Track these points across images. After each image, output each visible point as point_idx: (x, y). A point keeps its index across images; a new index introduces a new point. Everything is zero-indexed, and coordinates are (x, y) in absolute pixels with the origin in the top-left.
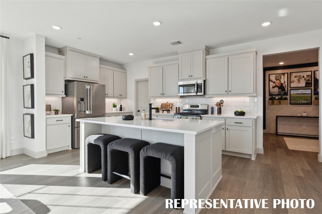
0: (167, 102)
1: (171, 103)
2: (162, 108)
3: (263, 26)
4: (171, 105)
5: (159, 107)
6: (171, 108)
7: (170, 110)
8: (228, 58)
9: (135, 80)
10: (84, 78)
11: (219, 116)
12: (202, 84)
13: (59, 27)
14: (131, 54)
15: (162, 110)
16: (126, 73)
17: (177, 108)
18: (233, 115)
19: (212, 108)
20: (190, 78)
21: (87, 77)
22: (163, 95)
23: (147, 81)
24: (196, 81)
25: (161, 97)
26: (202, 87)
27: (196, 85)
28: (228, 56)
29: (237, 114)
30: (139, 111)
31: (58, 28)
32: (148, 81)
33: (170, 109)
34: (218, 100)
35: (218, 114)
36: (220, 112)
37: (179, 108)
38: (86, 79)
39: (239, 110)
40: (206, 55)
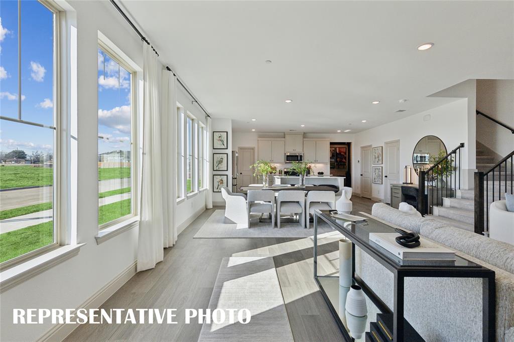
8: (316, 142)
9: (239, 147)
12: (302, 155)
17: (280, 171)
20: (294, 151)
22: (272, 161)
26: (302, 157)
27: (299, 156)
30: (241, 174)
32: (253, 149)
40: (304, 138)
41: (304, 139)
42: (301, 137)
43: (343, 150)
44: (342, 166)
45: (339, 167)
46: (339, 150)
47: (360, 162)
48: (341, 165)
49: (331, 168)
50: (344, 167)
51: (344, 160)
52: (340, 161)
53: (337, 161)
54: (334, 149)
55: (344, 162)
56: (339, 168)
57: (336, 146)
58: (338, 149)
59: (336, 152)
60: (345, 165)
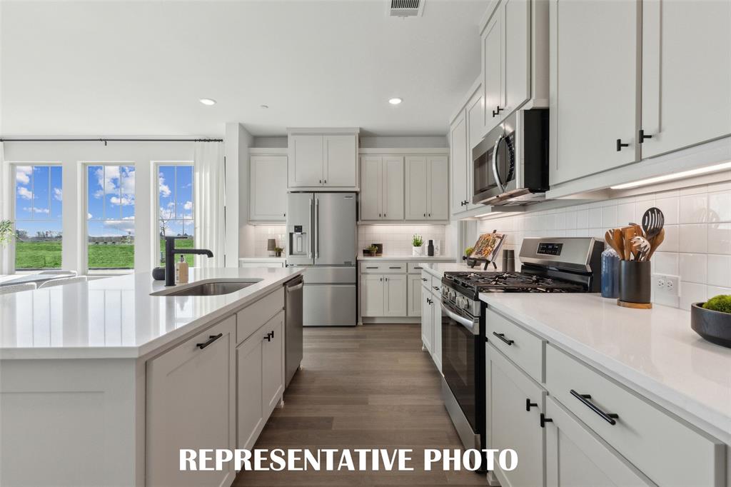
0: (495, 231)
6: (495, 252)
10: (321, 185)
13: (210, 99)
17: (506, 253)
21: (325, 182)
31: (211, 103)
33: (490, 257)
37: (512, 253)
38: (325, 185)
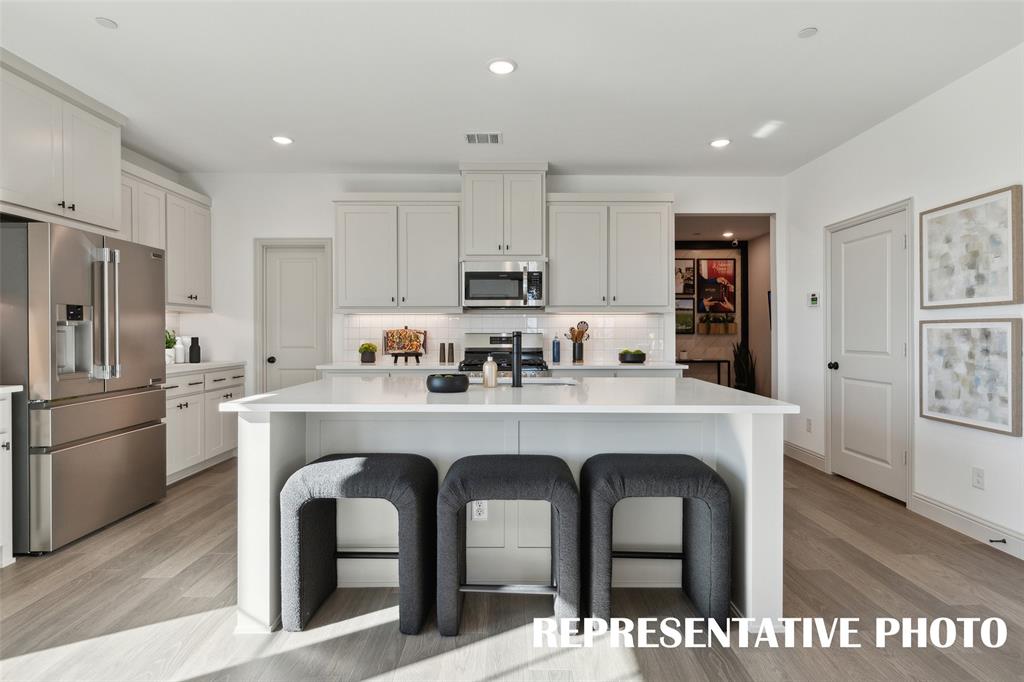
0: (406, 328)
1: (418, 329)
2: (392, 347)
3: (713, 147)
4: (422, 337)
5: (378, 343)
6: (424, 345)
7: (421, 354)
8: (608, 209)
9: (256, 240)
10: (60, 212)
11: (578, 366)
12: (541, 273)
14: (283, 141)
15: (393, 355)
16: (207, 207)
17: (443, 346)
18: (616, 363)
19: (557, 345)
20: (501, 252)
21: (73, 208)
22: (398, 303)
23: (319, 247)
24: (524, 264)
25: (393, 307)
26: (541, 282)
27: (525, 277)
28: (609, 204)
29: (628, 359)
30: (272, 360)
32: (323, 248)
33: (421, 350)
34: (572, 320)
35: (574, 361)
36: (578, 356)
37: (451, 345)
39: (632, 349)
40: (549, 190)
41: (554, 196)
42: (538, 181)
43: (726, 268)
44: (722, 326)
45: (709, 329)
46: (711, 270)
47: (821, 301)
48: (716, 320)
49: (678, 332)
50: (726, 329)
51: (728, 305)
52: (714, 309)
53: (701, 309)
54: (690, 264)
55: (728, 311)
56: (708, 332)
57: (697, 254)
58: (704, 265)
59: (699, 275)
60: (732, 321)
